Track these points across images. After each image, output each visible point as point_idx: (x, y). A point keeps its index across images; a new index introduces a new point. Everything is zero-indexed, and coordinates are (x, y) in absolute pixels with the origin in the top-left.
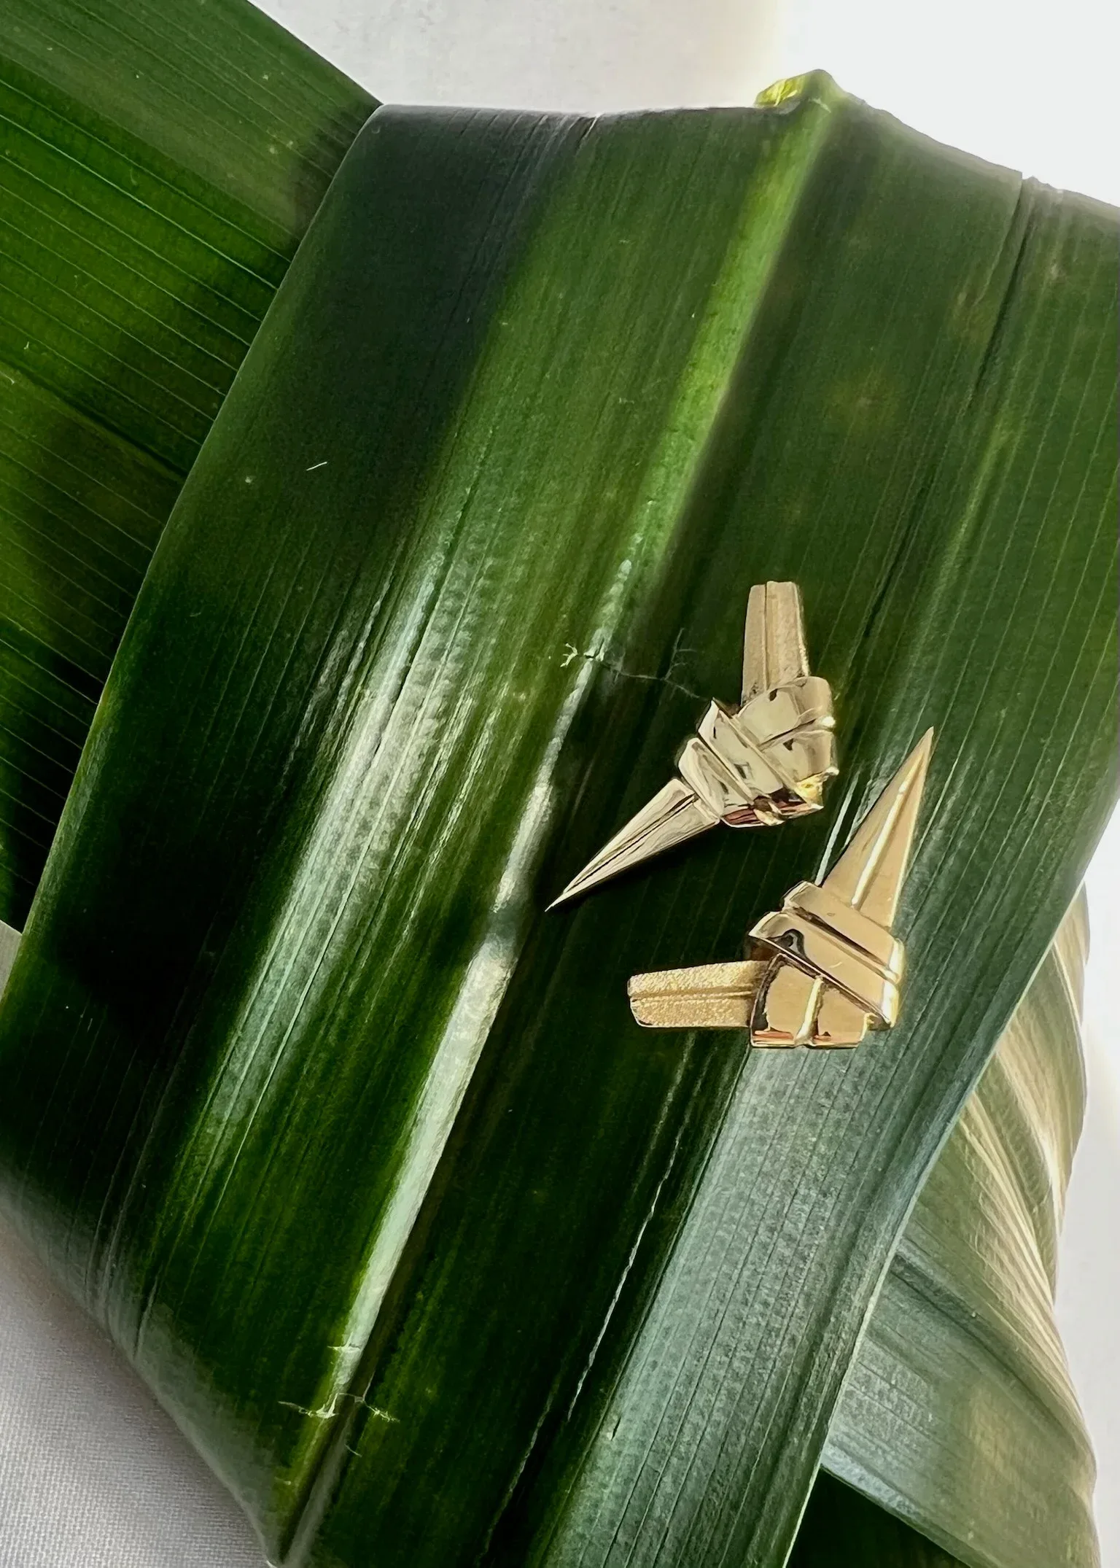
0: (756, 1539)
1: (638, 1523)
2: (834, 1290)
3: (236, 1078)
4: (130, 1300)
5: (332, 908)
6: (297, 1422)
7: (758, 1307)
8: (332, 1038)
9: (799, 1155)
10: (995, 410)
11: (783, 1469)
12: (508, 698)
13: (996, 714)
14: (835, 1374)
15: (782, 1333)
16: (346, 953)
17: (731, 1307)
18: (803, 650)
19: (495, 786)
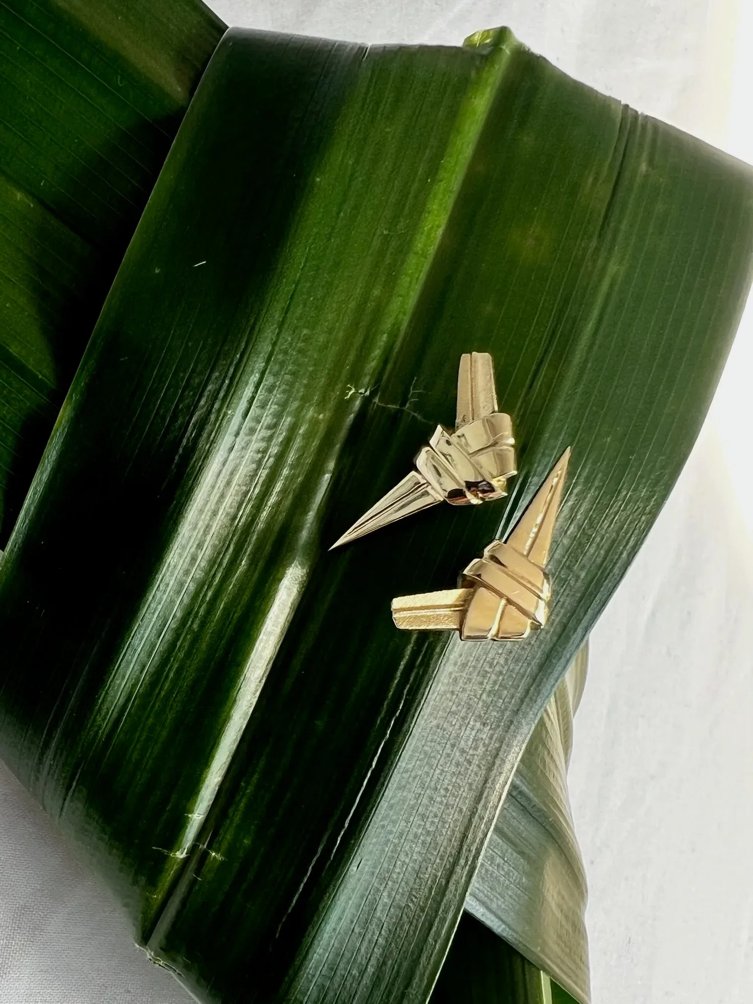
0: (434, 929)
1: (367, 920)
2: (486, 781)
3: (136, 650)
4: (61, 782)
5: (200, 546)
6: (164, 859)
7: (443, 792)
8: (195, 626)
9: (472, 701)
10: (610, 251)
11: (452, 887)
12: (313, 417)
13: (605, 440)
14: (483, 831)
15: (455, 807)
16: (207, 573)
17: (428, 791)
18: (495, 396)
19: (303, 471)
